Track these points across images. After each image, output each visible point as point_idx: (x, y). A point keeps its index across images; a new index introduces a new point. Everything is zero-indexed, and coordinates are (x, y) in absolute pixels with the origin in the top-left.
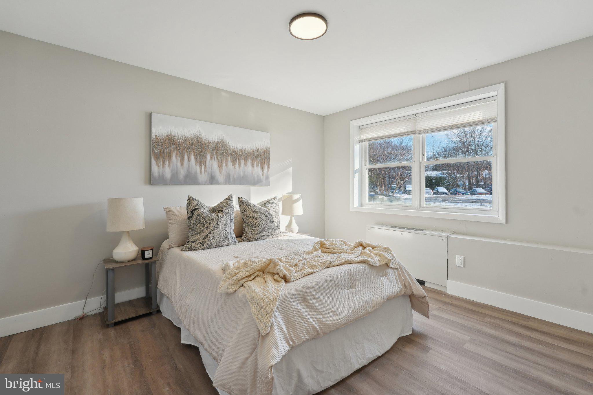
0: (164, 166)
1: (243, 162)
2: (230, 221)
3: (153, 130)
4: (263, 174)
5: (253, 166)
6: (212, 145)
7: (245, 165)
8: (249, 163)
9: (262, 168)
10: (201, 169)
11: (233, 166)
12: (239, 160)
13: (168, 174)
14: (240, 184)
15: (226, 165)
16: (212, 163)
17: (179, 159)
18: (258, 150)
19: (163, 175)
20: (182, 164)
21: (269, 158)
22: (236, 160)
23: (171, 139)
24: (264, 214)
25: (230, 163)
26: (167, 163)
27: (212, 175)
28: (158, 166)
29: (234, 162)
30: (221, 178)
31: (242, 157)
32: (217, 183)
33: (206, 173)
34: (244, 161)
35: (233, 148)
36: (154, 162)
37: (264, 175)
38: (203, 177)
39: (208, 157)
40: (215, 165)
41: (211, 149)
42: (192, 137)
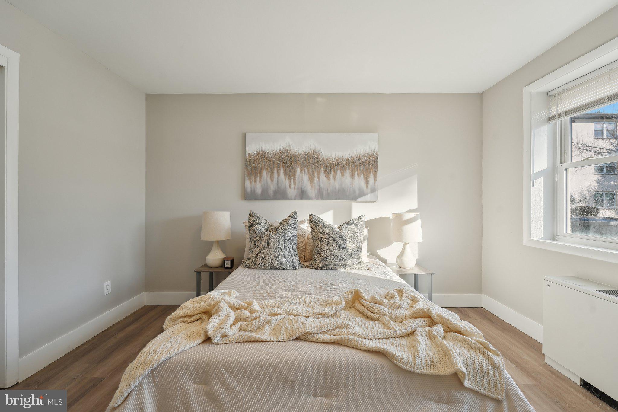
0: (255, 182)
1: (339, 173)
2: (285, 242)
3: (247, 149)
4: (367, 186)
5: (352, 176)
6: (303, 157)
7: (342, 175)
8: (348, 173)
9: (367, 180)
10: (290, 183)
11: (326, 178)
12: (334, 170)
13: (259, 190)
14: (336, 199)
15: (319, 178)
16: (302, 176)
17: (269, 174)
18: (360, 157)
19: (255, 191)
20: (272, 179)
21: (377, 165)
22: (330, 171)
23: (262, 155)
24: (332, 237)
25: (323, 175)
26: (258, 179)
27: (302, 189)
28: (251, 182)
29: (327, 174)
30: (312, 192)
31: (337, 167)
32: (308, 198)
33: (296, 188)
34: (341, 171)
35: (327, 157)
36: (247, 178)
37: (369, 187)
38: (292, 191)
39: (298, 170)
40: (306, 178)
41: (301, 162)
42: (282, 151)
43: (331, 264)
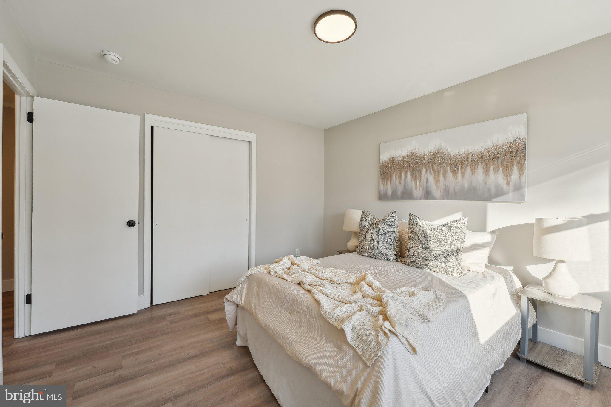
0: (387, 185)
1: (468, 170)
3: (381, 157)
4: (508, 183)
5: (487, 172)
6: (428, 158)
7: (473, 172)
8: (480, 170)
9: (507, 176)
10: (416, 184)
11: (453, 176)
12: (462, 167)
13: (390, 192)
15: (445, 177)
16: (427, 176)
17: (398, 177)
18: (496, 148)
19: (386, 192)
20: (400, 182)
21: (524, 155)
22: (458, 169)
23: (393, 161)
25: (449, 175)
26: (389, 183)
27: (427, 190)
28: (383, 185)
29: (454, 172)
30: (437, 192)
31: (466, 163)
32: (433, 198)
33: (421, 188)
34: (471, 167)
35: (454, 154)
36: (381, 182)
37: (511, 184)
38: (418, 192)
39: (424, 171)
40: (431, 178)
41: (426, 162)
42: (409, 154)
43: (415, 262)
